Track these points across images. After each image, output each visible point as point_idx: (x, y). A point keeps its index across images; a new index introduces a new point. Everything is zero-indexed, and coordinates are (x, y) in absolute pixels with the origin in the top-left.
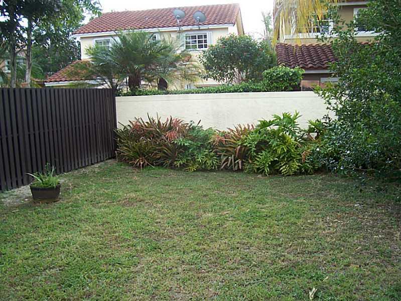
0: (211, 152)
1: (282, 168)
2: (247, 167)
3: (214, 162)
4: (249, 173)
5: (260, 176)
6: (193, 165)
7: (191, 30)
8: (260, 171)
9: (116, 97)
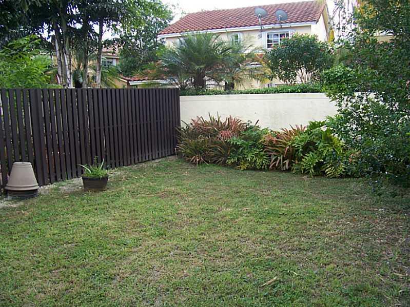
0: (262, 151)
1: (327, 170)
2: (295, 167)
3: (264, 162)
4: (296, 173)
5: (305, 177)
6: (244, 164)
7: (273, 29)
8: (306, 172)
9: (180, 97)
